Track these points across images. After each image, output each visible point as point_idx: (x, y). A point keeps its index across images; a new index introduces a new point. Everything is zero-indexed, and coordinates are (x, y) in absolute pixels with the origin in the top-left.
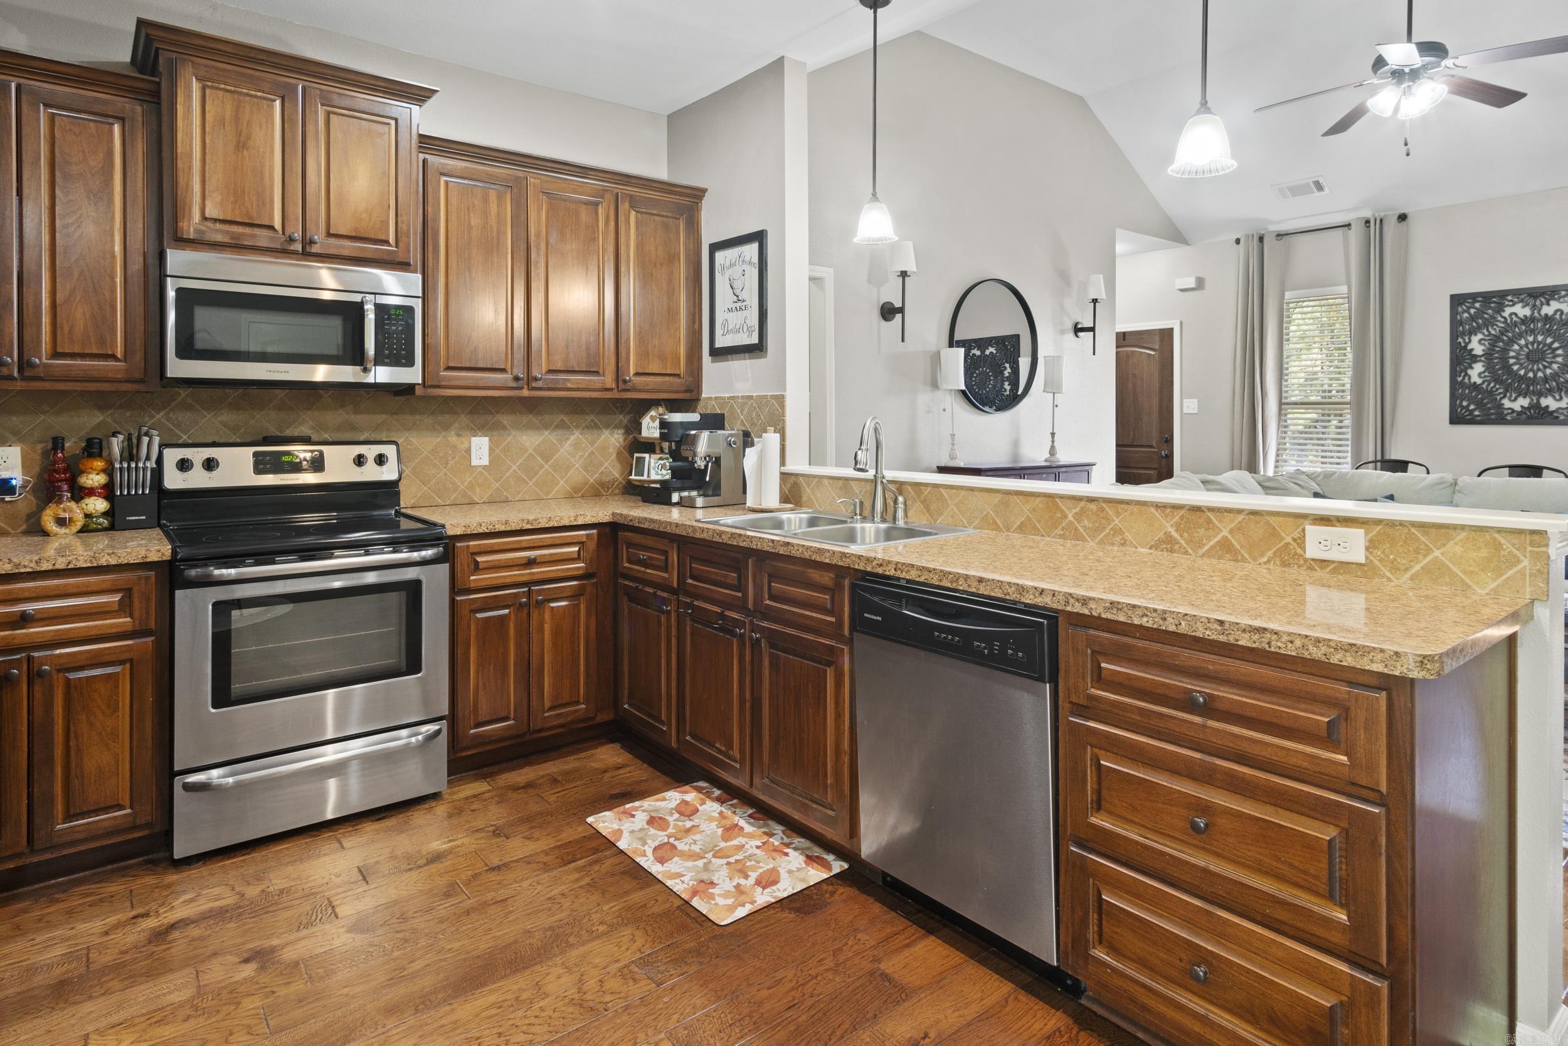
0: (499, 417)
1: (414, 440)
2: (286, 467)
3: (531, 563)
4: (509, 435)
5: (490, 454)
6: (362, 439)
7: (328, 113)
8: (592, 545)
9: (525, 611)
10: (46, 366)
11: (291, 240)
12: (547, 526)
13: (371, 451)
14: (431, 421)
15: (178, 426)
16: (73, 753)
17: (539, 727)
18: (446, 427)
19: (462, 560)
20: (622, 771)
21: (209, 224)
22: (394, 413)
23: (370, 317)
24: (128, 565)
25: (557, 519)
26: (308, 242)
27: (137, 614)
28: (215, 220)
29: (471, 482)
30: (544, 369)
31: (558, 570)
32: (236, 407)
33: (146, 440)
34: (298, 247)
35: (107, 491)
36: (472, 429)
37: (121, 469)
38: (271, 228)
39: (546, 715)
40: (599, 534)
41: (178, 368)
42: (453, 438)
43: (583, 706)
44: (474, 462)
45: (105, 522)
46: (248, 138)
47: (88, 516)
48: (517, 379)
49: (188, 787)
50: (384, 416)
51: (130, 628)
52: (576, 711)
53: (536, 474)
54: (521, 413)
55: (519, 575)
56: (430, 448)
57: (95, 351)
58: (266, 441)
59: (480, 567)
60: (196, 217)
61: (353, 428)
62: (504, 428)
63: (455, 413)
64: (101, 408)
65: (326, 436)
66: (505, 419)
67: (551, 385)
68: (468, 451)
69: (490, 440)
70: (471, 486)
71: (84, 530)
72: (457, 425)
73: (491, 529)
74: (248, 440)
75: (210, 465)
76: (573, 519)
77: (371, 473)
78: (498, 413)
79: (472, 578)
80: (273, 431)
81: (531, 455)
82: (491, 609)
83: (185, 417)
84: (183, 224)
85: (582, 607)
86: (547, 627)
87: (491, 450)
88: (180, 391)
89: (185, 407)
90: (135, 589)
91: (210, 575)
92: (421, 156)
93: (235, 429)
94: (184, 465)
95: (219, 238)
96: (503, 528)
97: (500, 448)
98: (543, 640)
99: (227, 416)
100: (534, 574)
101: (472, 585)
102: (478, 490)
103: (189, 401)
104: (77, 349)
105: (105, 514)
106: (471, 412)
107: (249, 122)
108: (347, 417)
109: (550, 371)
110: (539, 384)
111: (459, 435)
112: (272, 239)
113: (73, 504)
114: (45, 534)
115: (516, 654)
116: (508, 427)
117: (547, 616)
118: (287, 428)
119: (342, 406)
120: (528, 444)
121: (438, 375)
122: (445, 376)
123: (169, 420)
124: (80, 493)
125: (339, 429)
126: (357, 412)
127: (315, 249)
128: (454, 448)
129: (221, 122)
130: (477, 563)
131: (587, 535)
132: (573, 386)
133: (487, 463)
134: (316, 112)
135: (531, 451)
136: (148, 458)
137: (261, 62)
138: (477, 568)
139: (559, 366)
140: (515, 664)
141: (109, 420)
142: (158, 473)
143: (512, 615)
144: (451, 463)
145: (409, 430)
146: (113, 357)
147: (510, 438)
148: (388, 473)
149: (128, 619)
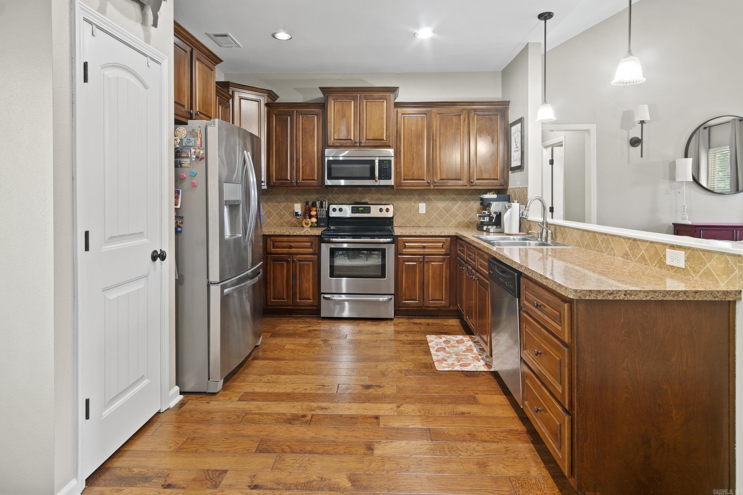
0: (429, 196)
1: (400, 204)
2: (360, 212)
3: (424, 247)
4: (433, 203)
5: (426, 210)
6: (384, 203)
7: (366, 102)
8: (448, 244)
9: (422, 264)
10: (301, 183)
11: (356, 143)
12: (430, 235)
13: (384, 207)
14: (405, 197)
15: (334, 199)
16: (301, 283)
17: (427, 305)
18: (411, 200)
19: (400, 244)
20: (452, 327)
21: (336, 141)
22: (393, 195)
23: (377, 164)
24: (312, 235)
25: (434, 233)
26: (360, 143)
27: (314, 248)
28: (337, 139)
29: (419, 219)
30: (439, 179)
31: (434, 251)
32: (349, 193)
33: (324, 202)
34: (358, 145)
35: (316, 216)
36: (420, 200)
37: (319, 210)
38: (351, 140)
39: (430, 302)
40: (451, 240)
41: (328, 182)
42: (413, 204)
43: (444, 302)
44: (420, 212)
45: (316, 225)
46: (345, 114)
47: (312, 223)
48: (428, 183)
49: (324, 298)
50: (391, 196)
51: (312, 252)
52: (441, 303)
53: (444, 217)
54: (438, 195)
55: (420, 251)
56: (405, 207)
57: (311, 178)
58: (356, 203)
59: (406, 247)
60: (332, 139)
61: (381, 200)
62: (431, 200)
63: (414, 195)
64: (317, 194)
65: (373, 202)
66: (432, 197)
67: (441, 185)
68: (418, 208)
69: (426, 204)
70: (419, 221)
71: (310, 227)
72: (414, 199)
73: (410, 234)
74: (352, 203)
75: (341, 210)
76: (440, 233)
77: (384, 214)
78: (429, 194)
79: (404, 250)
80: (358, 200)
81: (441, 210)
82: (410, 262)
83: (336, 196)
84: (329, 142)
85: (444, 266)
86: (430, 271)
87: (426, 208)
88: (335, 188)
89: (337, 193)
90: (313, 242)
91: (330, 240)
92: (396, 109)
93: (348, 200)
94: (334, 210)
95: (338, 144)
96: (414, 234)
97: (430, 207)
98: (429, 275)
99: (346, 196)
100: (425, 251)
101: (403, 253)
102: (422, 222)
103: (337, 191)
104: (307, 178)
105: (316, 223)
106: (419, 195)
107: (345, 110)
108: (379, 196)
109: (441, 179)
110: (437, 184)
111: (415, 203)
112: (351, 143)
113: (309, 220)
114: (302, 226)
115: (419, 278)
116: (433, 200)
117: (430, 267)
118: (362, 199)
119: (378, 193)
120: (440, 206)
121: (401, 182)
122: (403, 182)
123: (332, 197)
124: (311, 217)
125: (377, 200)
126: (382, 195)
127: (363, 144)
128: (413, 207)
129: (338, 111)
130: (405, 245)
131: (446, 240)
132: (450, 185)
133: (425, 213)
134: (363, 102)
135: (441, 209)
136: (325, 208)
137: (348, 91)
138: (405, 247)
139: (444, 177)
140: (419, 282)
141: (319, 197)
142: (328, 212)
143: (418, 265)
144: (412, 212)
145: (398, 200)
146: (315, 180)
147: (433, 204)
148: (390, 215)
149: (312, 250)
